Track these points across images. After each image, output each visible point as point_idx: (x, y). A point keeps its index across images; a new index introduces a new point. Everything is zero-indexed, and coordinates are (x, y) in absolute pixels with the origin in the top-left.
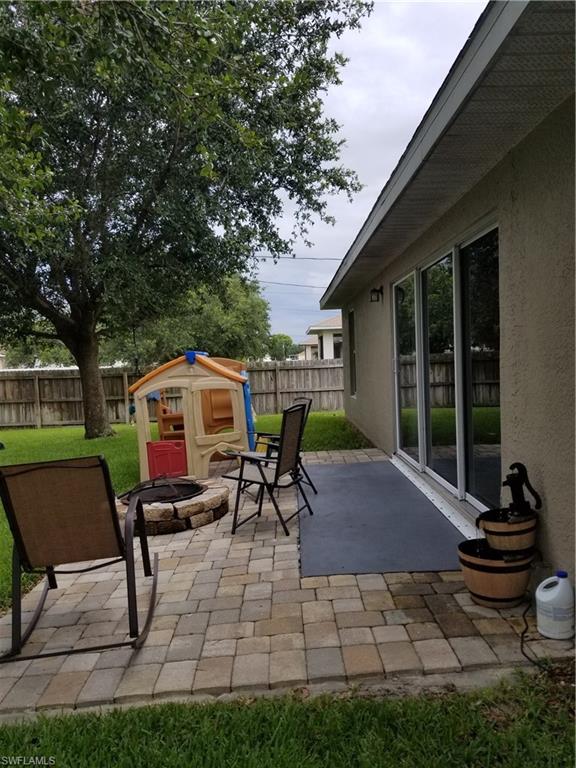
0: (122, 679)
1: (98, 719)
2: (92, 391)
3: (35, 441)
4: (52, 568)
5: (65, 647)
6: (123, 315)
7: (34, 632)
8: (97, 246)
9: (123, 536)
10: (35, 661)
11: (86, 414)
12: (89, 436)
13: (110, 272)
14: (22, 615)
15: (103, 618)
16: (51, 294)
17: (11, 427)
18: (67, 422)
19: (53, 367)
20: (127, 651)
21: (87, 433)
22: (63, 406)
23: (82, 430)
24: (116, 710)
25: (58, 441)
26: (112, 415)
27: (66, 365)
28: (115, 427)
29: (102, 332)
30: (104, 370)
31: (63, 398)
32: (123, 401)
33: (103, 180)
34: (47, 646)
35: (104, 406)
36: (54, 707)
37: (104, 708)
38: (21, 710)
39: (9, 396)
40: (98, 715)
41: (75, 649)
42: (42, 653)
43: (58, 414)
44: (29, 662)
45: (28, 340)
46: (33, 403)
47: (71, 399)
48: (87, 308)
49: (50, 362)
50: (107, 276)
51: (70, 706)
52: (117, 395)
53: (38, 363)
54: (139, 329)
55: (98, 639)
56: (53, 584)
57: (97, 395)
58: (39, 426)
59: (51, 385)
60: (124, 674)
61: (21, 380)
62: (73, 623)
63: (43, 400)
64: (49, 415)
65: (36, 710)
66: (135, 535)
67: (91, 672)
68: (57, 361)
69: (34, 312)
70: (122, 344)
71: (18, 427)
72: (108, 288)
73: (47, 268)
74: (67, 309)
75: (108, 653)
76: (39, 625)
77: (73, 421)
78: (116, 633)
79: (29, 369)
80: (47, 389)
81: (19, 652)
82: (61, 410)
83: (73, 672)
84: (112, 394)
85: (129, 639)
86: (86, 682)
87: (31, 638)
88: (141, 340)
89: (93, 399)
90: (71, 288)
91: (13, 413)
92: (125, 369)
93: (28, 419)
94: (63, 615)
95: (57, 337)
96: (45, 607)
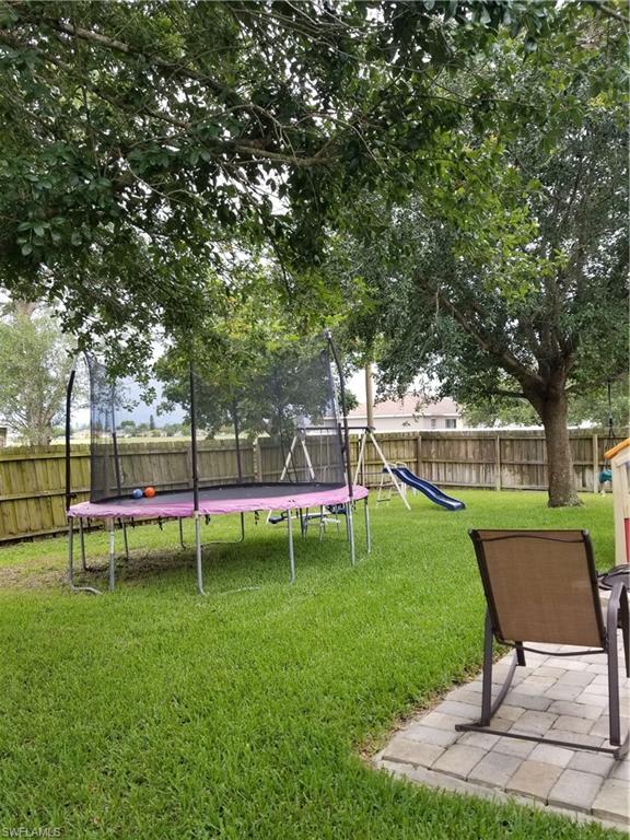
0: (600, 790)
1: (574, 826)
2: (558, 455)
3: (495, 505)
4: (521, 644)
5: (536, 733)
6: (598, 369)
7: (502, 707)
8: (571, 295)
9: (605, 625)
10: (504, 738)
11: (551, 479)
12: (553, 503)
13: (588, 321)
14: (493, 686)
15: (577, 713)
16: (517, 351)
17: (471, 487)
18: (528, 487)
19: (513, 427)
20: (608, 760)
21: (550, 500)
22: (524, 468)
23: (545, 496)
24: (593, 822)
25: (519, 506)
26: (578, 483)
27: (526, 425)
28: (581, 496)
29: (572, 389)
30: (570, 431)
31: (524, 461)
32: (591, 467)
33: (582, 221)
34: (515, 726)
35: (571, 472)
36: (524, 795)
37: (581, 816)
38: (491, 786)
39: (470, 456)
40: (573, 821)
41: (545, 738)
42: (511, 732)
43: (518, 477)
44: (497, 737)
45: (493, 400)
46: (493, 464)
47: (533, 462)
48: (556, 364)
49: (510, 422)
50: (583, 327)
51: (541, 799)
52: (585, 459)
53: (498, 422)
54: (615, 385)
55: (571, 735)
56: (521, 661)
57: (564, 459)
58: (498, 489)
59: (512, 446)
60: (603, 784)
61: (482, 439)
62: (541, 708)
63: (503, 461)
64: (509, 478)
65: (506, 791)
66: (619, 627)
67: (565, 769)
68: (517, 420)
69: (501, 370)
70: (593, 402)
71: (478, 488)
72: (584, 341)
73: (516, 323)
74: (536, 365)
75: (583, 754)
76: (505, 701)
77: (534, 486)
78: (592, 733)
79: (488, 429)
80: (508, 450)
81: (488, 724)
82: (522, 474)
83: (544, 763)
84: (580, 459)
85: (607, 745)
86: (558, 778)
87: (499, 713)
88: (615, 398)
89: (559, 463)
90: (539, 343)
91: (474, 473)
92: (595, 430)
93: (488, 481)
94: (532, 697)
95: (523, 396)
96: (513, 683)
